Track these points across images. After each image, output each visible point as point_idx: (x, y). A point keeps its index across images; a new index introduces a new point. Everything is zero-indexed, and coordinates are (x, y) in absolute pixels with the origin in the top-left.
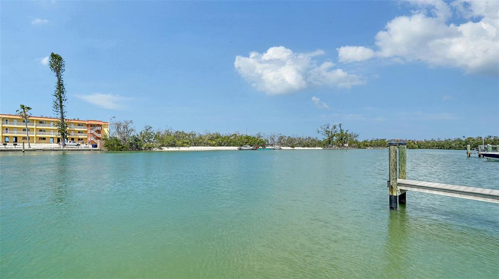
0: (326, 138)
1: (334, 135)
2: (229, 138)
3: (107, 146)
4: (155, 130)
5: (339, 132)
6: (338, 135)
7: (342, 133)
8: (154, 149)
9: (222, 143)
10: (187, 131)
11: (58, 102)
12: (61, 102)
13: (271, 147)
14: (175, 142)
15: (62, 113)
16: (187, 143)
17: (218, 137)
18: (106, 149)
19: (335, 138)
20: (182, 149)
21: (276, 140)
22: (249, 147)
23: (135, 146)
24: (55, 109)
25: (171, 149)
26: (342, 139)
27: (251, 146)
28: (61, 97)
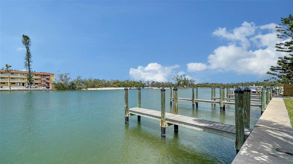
0: (177, 82)
1: (181, 81)
2: (124, 82)
3: (56, 88)
4: (83, 78)
5: (184, 79)
6: (183, 81)
7: (185, 79)
8: (83, 89)
9: (120, 85)
10: (101, 79)
11: (28, 63)
12: (29, 63)
13: (147, 88)
14: (94, 85)
15: (29, 69)
16: (101, 86)
17: (118, 82)
18: (55, 89)
19: (181, 82)
20: (98, 89)
21: (150, 83)
22: (135, 88)
23: (72, 87)
24: (25, 67)
25: (92, 89)
26: (185, 83)
27: (136, 87)
28: (29, 60)
